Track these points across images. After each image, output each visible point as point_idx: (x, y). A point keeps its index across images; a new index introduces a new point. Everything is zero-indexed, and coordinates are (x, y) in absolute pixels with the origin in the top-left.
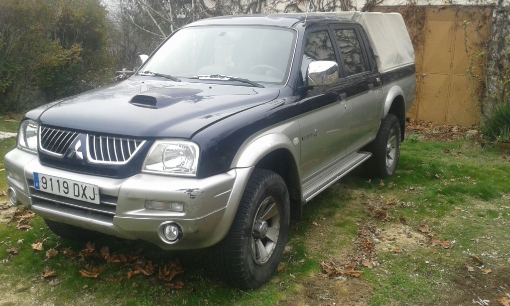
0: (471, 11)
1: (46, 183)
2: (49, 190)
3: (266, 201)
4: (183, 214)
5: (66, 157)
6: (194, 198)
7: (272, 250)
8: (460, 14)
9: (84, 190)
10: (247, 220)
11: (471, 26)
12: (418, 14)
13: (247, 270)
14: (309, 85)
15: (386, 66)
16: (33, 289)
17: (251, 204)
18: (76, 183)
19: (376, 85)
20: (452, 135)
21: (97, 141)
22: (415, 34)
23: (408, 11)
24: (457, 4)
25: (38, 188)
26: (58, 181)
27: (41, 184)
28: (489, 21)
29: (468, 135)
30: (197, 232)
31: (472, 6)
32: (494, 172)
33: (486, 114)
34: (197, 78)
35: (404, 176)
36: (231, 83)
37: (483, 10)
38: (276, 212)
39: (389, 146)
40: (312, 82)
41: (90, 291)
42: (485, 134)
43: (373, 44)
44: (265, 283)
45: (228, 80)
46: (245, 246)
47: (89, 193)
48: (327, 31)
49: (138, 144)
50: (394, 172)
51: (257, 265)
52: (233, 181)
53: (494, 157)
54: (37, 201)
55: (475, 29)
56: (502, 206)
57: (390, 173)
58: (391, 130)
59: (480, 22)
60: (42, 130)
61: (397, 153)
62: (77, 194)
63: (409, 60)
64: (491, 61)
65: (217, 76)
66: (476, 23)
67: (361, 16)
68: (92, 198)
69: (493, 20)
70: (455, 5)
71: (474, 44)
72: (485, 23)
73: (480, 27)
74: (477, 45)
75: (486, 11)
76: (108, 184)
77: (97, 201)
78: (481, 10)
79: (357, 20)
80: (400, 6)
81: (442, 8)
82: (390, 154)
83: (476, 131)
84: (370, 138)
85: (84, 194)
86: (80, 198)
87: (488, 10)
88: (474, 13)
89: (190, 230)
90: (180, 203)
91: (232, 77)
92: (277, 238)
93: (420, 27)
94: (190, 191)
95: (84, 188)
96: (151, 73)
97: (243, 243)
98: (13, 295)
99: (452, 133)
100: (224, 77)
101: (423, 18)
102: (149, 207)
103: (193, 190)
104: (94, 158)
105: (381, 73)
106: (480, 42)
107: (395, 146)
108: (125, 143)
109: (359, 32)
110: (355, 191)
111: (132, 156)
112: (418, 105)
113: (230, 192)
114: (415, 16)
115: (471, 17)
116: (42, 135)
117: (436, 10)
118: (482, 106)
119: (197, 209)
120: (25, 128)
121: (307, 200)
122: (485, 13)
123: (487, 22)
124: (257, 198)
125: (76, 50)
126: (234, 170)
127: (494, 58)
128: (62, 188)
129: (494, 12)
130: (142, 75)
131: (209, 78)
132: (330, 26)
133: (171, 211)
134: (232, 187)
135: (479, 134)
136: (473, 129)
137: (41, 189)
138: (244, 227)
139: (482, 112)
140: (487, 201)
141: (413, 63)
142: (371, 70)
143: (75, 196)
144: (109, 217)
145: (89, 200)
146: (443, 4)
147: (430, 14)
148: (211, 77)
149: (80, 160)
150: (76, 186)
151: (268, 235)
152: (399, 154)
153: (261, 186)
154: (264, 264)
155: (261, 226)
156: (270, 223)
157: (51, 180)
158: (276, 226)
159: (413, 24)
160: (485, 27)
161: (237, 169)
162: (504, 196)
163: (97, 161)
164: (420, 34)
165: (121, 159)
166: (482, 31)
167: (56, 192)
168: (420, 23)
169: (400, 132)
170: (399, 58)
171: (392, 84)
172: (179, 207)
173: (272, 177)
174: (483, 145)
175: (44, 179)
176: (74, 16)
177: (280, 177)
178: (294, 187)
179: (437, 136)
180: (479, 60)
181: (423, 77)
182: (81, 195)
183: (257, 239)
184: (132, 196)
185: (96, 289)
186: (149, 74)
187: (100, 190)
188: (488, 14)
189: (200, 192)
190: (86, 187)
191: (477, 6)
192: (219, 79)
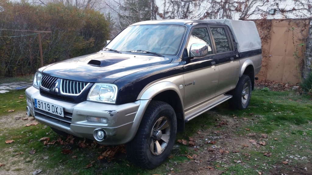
0: (298, 22)
1: (40, 105)
2: (41, 108)
3: (160, 119)
4: (106, 125)
5: (50, 91)
6: (112, 116)
7: (165, 147)
8: (291, 23)
9: (57, 109)
10: (147, 130)
11: (297, 30)
12: (268, 24)
13: (146, 158)
14: (191, 56)
15: (242, 49)
16: (34, 161)
17: (149, 120)
18: (53, 105)
19: (236, 59)
20: (285, 88)
21: (66, 82)
22: (265, 34)
23: (262, 22)
24: (289, 18)
25: (37, 107)
26: (45, 104)
27: (38, 105)
28: (307, 27)
29: (293, 89)
30: (115, 135)
31: (298, 19)
32: (305, 109)
33: (305, 78)
34: (130, 52)
35: (252, 109)
36: (147, 54)
37: (305, 21)
38: (168, 125)
39: (244, 92)
40: (193, 55)
41: (63, 164)
42: (303, 88)
43: (235, 36)
44: (159, 166)
45: (146, 53)
46: (145, 144)
47: (59, 111)
48: (206, 28)
49: (86, 85)
50: (247, 107)
51: (154, 155)
52: (138, 107)
53: (307, 101)
54: (37, 114)
55: (299, 31)
56: (307, 128)
57: (244, 107)
58: (245, 83)
59: (302, 28)
60: (42, 76)
61: (249, 97)
62: (53, 111)
63: (258, 46)
64: (308, 49)
65: (140, 51)
66: (300, 29)
67: (229, 21)
68: (60, 113)
69: (310, 26)
70: (288, 19)
71: (298, 39)
72: (305, 28)
73: (302, 31)
74: (300, 40)
75: (306, 22)
76: (68, 106)
77: (63, 115)
78: (303, 21)
79: (227, 24)
80: (258, 20)
81: (281, 21)
82: (245, 97)
83: (298, 86)
84: (232, 87)
85: (57, 111)
86: (54, 113)
87: (307, 22)
88: (299, 23)
89: (111, 134)
90: (105, 118)
91: (148, 51)
92: (168, 141)
93: (269, 30)
94: (111, 111)
95: (56, 107)
96: (108, 49)
97: (144, 142)
98: (22, 164)
99: (285, 87)
100: (144, 51)
101: (271, 26)
102: (89, 120)
103: (112, 111)
104: (63, 92)
105: (239, 52)
106: (302, 39)
107: (248, 92)
108: (79, 84)
109: (226, 30)
110: (223, 116)
111: (82, 91)
112: (267, 72)
113: (136, 113)
114: (266, 25)
115: (298, 25)
116: (42, 79)
117: (278, 21)
118: (303, 73)
119: (114, 122)
120: (37, 75)
121: (188, 120)
122: (306, 23)
123: (307, 28)
124: (154, 117)
125: (91, 41)
126: (139, 101)
127: (310, 47)
128: (47, 108)
129: (311, 22)
130: (105, 50)
131: (136, 52)
132: (208, 25)
133: (100, 122)
134: (137, 110)
135: (300, 88)
136: (297, 85)
137: (38, 108)
138: (145, 133)
139: (302, 76)
140: (299, 125)
141: (260, 48)
142: (233, 50)
143: (53, 112)
144: (68, 125)
145: (59, 115)
146: (282, 18)
147: (274, 23)
148: (137, 51)
149: (57, 93)
150: (53, 107)
151: (162, 138)
152: (250, 97)
153: (156, 110)
154: (159, 155)
155: (158, 134)
156: (164, 132)
157: (42, 103)
158: (168, 134)
159: (264, 29)
160: (305, 30)
161: (141, 101)
162: (309, 123)
163: (65, 94)
164: (269, 34)
165: (76, 93)
166: (303, 32)
167: (44, 109)
168: (269, 28)
169: (251, 85)
170: (251, 45)
171: (246, 59)
172: (105, 121)
173: (164, 106)
174: (301, 94)
175: (39, 102)
176: (92, 25)
177: (170, 106)
178: (180, 112)
179: (276, 88)
180: (301, 48)
181: (270, 57)
182: (55, 111)
183: (156, 141)
184: (79, 113)
185: (66, 163)
186: (108, 50)
187: (64, 109)
188: (307, 23)
189: (116, 113)
190: (57, 107)
191: (301, 19)
192: (141, 52)
